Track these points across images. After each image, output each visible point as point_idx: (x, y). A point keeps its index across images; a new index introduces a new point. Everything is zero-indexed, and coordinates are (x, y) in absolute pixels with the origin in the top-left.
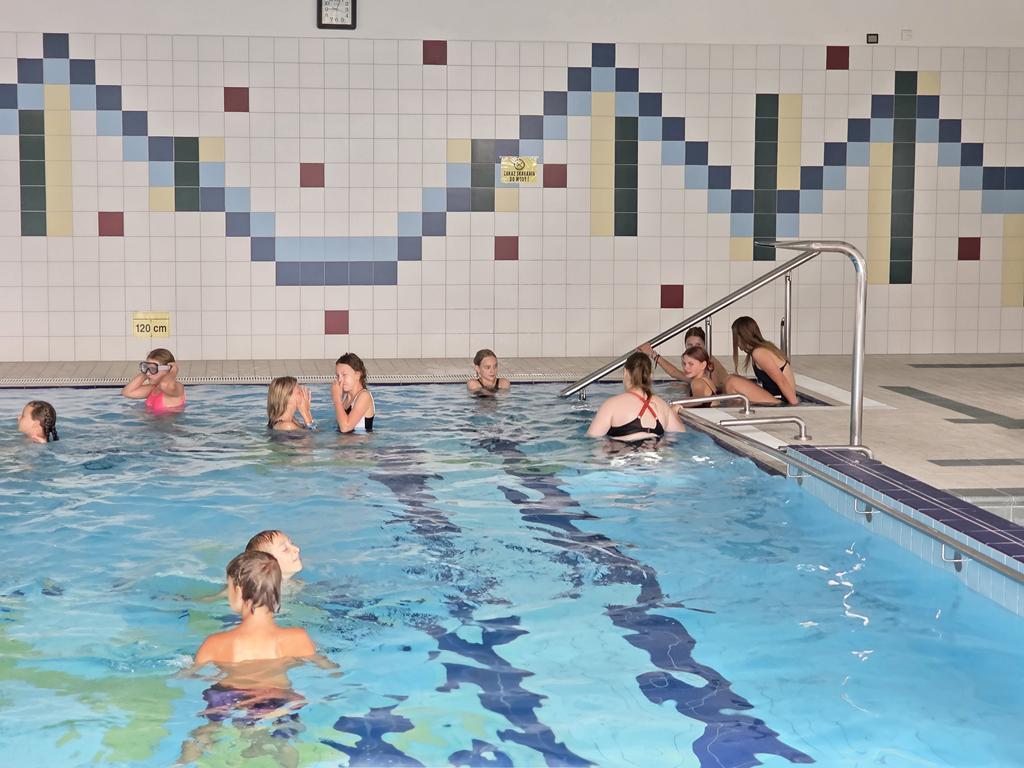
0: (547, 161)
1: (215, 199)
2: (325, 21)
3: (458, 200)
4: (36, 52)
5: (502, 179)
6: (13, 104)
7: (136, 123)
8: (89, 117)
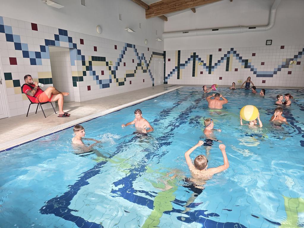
0: (298, 61)
1: (249, 67)
2: (267, 44)
3: (283, 66)
4: (230, 50)
5: (290, 64)
6: (226, 56)
7: (241, 58)
8: (235, 58)
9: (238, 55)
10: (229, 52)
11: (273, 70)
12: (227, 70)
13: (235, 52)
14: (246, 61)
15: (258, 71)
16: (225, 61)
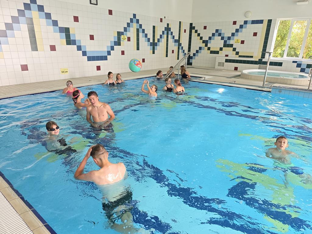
0: (128, 36)
1: (74, 42)
5: (122, 39)
6: (24, 15)
7: (55, 23)
8: (44, 21)
9: (48, 16)
10: (27, 6)
11: (106, 49)
12: (34, 47)
13: (41, 8)
14: (66, 31)
15: (87, 50)
16: (24, 27)
